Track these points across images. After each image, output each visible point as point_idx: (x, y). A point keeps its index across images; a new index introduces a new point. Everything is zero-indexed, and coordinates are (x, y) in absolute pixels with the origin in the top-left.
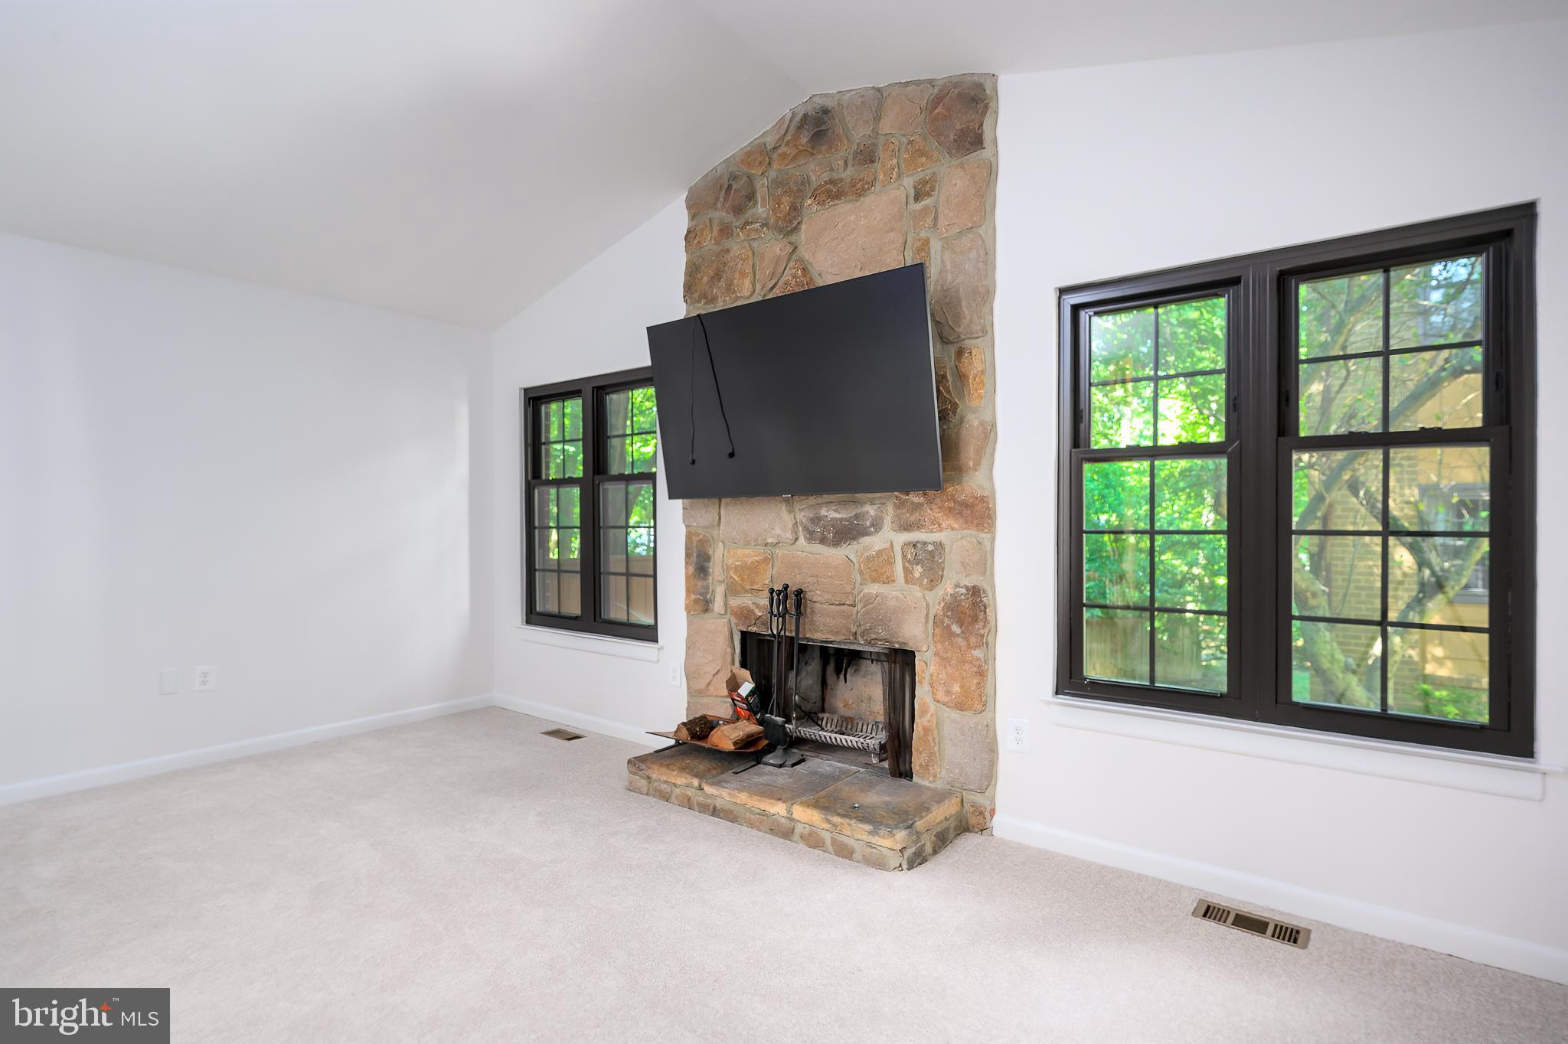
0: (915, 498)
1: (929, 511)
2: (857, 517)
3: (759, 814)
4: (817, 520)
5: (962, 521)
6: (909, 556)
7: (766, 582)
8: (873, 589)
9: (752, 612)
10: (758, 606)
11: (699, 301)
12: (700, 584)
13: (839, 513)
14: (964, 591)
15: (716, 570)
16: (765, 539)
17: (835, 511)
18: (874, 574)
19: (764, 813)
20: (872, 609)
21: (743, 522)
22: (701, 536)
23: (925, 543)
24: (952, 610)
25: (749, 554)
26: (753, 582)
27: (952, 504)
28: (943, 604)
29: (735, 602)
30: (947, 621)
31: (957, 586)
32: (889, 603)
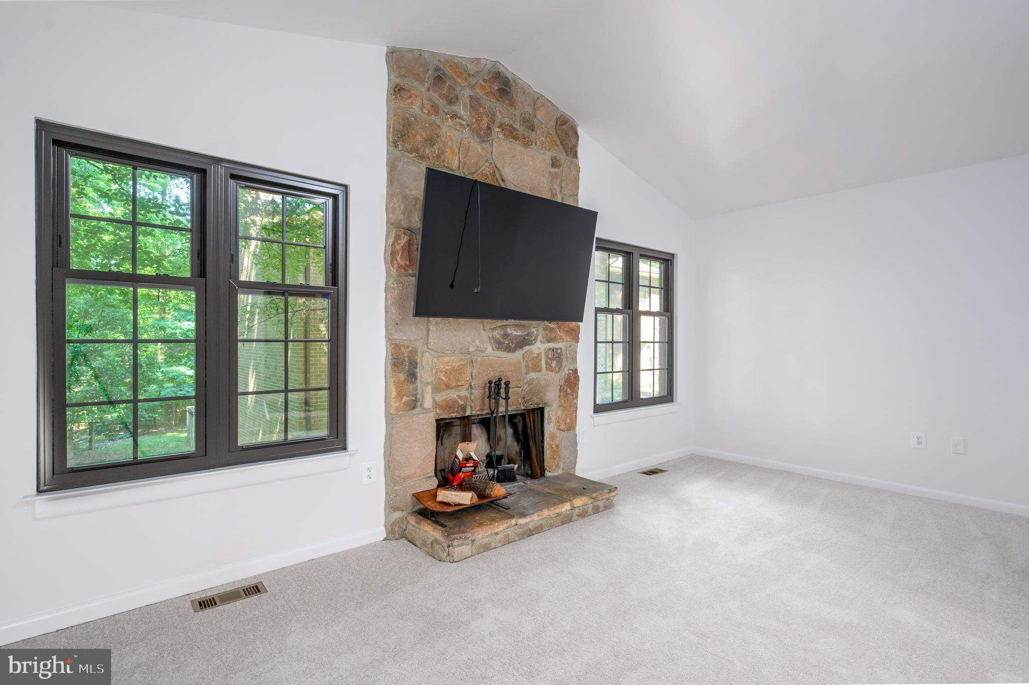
0: (553, 325)
1: (559, 332)
2: (528, 335)
3: (556, 517)
4: (506, 336)
5: (571, 337)
6: (550, 356)
7: (468, 379)
8: (533, 375)
9: (457, 402)
10: (459, 397)
11: (410, 152)
12: (411, 387)
13: (517, 332)
14: (571, 372)
15: (425, 374)
16: (468, 349)
17: (515, 330)
18: (534, 367)
19: (559, 515)
20: (532, 387)
21: (451, 337)
22: (411, 348)
23: (557, 349)
24: (568, 382)
25: (454, 361)
26: (458, 380)
27: (568, 329)
28: (564, 379)
29: (441, 397)
30: (566, 388)
31: (569, 370)
32: (541, 383)
